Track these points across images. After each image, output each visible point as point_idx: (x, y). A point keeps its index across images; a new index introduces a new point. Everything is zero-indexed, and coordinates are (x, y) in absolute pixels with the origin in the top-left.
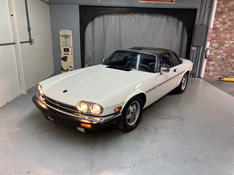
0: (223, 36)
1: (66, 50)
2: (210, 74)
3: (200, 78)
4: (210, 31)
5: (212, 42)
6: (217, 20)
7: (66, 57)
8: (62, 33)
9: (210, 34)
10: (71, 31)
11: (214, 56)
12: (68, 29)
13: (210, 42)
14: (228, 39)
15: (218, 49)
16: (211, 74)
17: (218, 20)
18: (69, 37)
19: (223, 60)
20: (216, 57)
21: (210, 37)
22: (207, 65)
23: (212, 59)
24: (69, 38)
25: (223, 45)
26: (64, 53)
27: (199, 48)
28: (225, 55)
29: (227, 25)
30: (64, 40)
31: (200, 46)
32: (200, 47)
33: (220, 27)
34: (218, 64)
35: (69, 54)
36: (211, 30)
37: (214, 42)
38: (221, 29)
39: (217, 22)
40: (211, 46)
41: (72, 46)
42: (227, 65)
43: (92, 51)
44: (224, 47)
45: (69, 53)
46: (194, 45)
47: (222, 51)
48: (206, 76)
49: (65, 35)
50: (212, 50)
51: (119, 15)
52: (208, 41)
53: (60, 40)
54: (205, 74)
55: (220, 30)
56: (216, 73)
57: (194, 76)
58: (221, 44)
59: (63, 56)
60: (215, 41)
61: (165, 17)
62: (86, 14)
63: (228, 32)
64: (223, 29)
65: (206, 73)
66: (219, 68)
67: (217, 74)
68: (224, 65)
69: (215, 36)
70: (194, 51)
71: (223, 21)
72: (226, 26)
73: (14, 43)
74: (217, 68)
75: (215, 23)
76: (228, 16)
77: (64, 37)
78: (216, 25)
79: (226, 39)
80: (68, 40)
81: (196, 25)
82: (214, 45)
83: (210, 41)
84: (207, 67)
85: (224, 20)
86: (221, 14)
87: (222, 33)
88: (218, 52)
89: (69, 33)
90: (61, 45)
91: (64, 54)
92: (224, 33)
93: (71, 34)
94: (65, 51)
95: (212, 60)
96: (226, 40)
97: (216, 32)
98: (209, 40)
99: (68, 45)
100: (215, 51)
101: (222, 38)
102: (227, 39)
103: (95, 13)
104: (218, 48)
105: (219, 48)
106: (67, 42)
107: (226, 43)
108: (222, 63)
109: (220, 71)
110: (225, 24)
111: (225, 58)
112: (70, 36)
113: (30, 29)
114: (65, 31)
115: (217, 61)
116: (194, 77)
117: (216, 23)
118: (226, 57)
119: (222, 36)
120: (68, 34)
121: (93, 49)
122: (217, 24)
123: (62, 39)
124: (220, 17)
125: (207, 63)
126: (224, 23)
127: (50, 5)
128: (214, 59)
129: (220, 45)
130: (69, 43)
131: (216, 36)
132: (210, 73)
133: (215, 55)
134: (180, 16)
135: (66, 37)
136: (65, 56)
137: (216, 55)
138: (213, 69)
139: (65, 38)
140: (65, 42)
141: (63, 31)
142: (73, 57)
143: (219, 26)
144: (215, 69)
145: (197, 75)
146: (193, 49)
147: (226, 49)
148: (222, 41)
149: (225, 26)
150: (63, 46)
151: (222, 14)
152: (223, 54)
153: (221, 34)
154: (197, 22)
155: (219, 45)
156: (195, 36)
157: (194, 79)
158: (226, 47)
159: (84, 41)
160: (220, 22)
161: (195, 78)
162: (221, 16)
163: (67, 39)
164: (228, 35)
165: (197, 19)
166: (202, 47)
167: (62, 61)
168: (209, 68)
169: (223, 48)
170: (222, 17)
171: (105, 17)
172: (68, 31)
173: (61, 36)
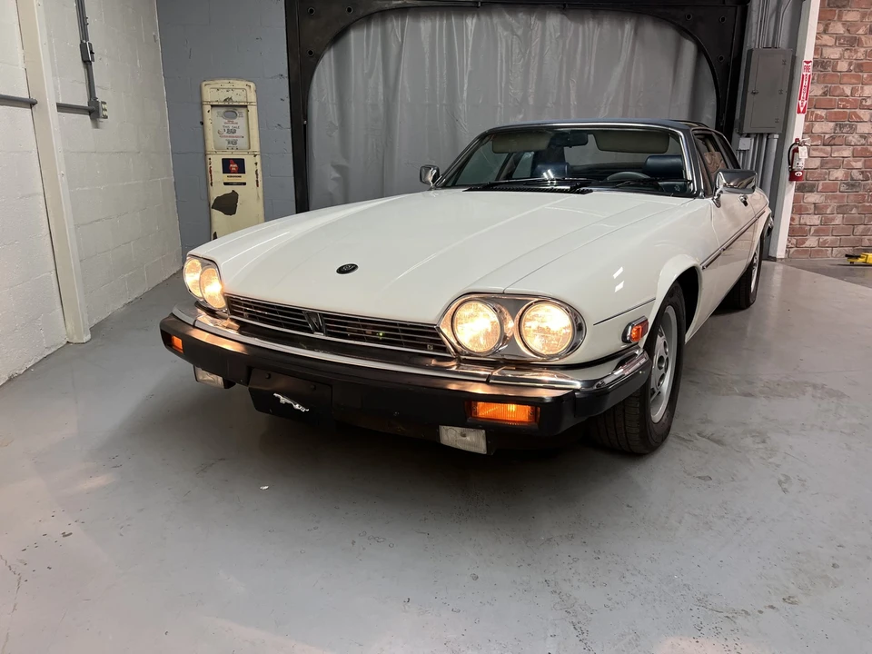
0: (849, 94)
1: (234, 166)
2: (807, 244)
3: (774, 259)
4: (804, 74)
5: (812, 115)
6: (825, 31)
7: (234, 196)
8: (213, 92)
9: (806, 83)
10: (252, 85)
11: (819, 171)
12: (239, 78)
13: (803, 116)
14: (867, 104)
15: (835, 145)
16: (811, 242)
17: (831, 30)
18: (244, 110)
19: (852, 185)
20: (827, 177)
21: (804, 95)
22: (798, 209)
23: (813, 186)
24: (244, 114)
25: (851, 126)
26: (226, 178)
27: (765, 140)
28: (859, 165)
29: (862, 50)
30: (222, 121)
31: (769, 134)
32: (768, 139)
33: (837, 56)
34: (834, 204)
35: (244, 184)
36: (807, 68)
37: (819, 118)
38: (843, 66)
39: (827, 39)
40: (808, 131)
41: (256, 146)
42: (868, 204)
43: (339, 168)
44: (856, 136)
45: (243, 178)
46: (746, 130)
47: (847, 152)
48: (792, 250)
49: (225, 100)
50: (814, 150)
51: (449, 18)
52: (799, 112)
53: (208, 123)
54: (790, 246)
55: (839, 69)
56: (829, 238)
58: (845, 123)
59: (218, 190)
60: (822, 113)
61: (631, 21)
62: (311, 11)
63: (865, 75)
64: (850, 64)
65: (794, 241)
66: (838, 220)
67: (832, 242)
68: (856, 207)
69: (820, 92)
70: (745, 151)
71: (847, 34)
72: (859, 54)
73: (31, 104)
74: (833, 219)
75: (819, 42)
76: (864, 15)
77: (222, 110)
78: (824, 51)
79: (861, 102)
80: (240, 121)
81: (750, 52)
82: (818, 128)
83: (804, 112)
84: (794, 216)
85: (852, 29)
86: (838, 7)
87: (845, 80)
88: (835, 155)
89: (243, 91)
90: (210, 146)
91: (225, 184)
92: (854, 81)
93: (252, 97)
94: (226, 169)
95: (812, 189)
96: (862, 108)
97: (825, 76)
98: (802, 109)
99: (242, 143)
100: (821, 150)
101: (848, 101)
102: (864, 103)
103: (349, 10)
104: (833, 138)
105: (837, 141)
106: (235, 132)
107: (860, 118)
108: (850, 198)
109: (843, 228)
110: (856, 47)
111: (861, 177)
112: (246, 106)
113: (92, 53)
114: (225, 83)
115: (830, 190)
117: (824, 43)
118: (862, 172)
119: (848, 91)
120: (237, 98)
121: (343, 162)
122: (826, 46)
123: (213, 121)
124: (836, 18)
125: (796, 200)
126: (852, 42)
128: (821, 183)
129: (841, 127)
130: (246, 138)
131: (824, 93)
132: (807, 239)
133: (822, 166)
134: (689, 17)
135: (231, 109)
136: (229, 190)
137: (829, 166)
138: (818, 222)
139: (225, 116)
140: (225, 134)
141: (218, 86)
142: (261, 195)
143: (833, 53)
144: (825, 222)
146: (741, 147)
147: (863, 141)
148: (848, 111)
149: (856, 52)
150: (218, 149)
151: (844, 6)
152: (854, 164)
153: (841, 86)
154: (754, 38)
155: (835, 130)
156: (749, 95)
158: (863, 136)
159: (305, 125)
160: (838, 37)
162: (839, 15)
163: (235, 121)
164: (866, 87)
165: (754, 27)
166: (777, 136)
167: (217, 215)
168: (802, 221)
169: (850, 138)
170: (844, 18)
171: (389, 25)
172: (240, 84)
173: (207, 108)
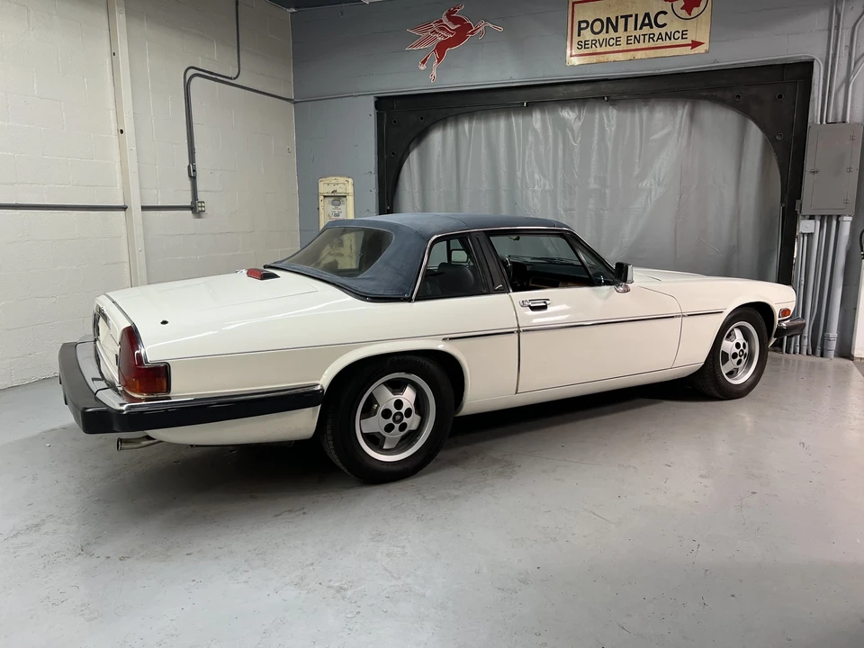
3: (851, 357)
8: (325, 187)
10: (350, 180)
12: (341, 175)
18: (344, 199)
24: (345, 202)
27: (834, 223)
30: (331, 207)
31: (839, 216)
32: (838, 221)
46: (804, 212)
49: (333, 192)
51: (508, 116)
53: (321, 209)
57: (819, 347)
61: (684, 107)
62: (395, 122)
70: (810, 235)
73: (124, 208)
77: (331, 199)
80: (342, 208)
81: (810, 128)
89: (345, 185)
93: (350, 189)
103: (422, 118)
106: (339, 215)
112: (346, 196)
113: (194, 171)
114: (332, 180)
116: (819, 351)
120: (340, 191)
123: (325, 207)
127: (297, 104)
134: (739, 98)
135: (338, 198)
139: (333, 203)
140: (333, 216)
141: (328, 182)
145: (833, 345)
146: (804, 230)
154: (816, 114)
156: (808, 175)
157: (817, 359)
161: (822, 356)
163: (339, 207)
165: (816, 101)
166: (849, 219)
171: (460, 127)
172: (341, 180)
173: (321, 198)
